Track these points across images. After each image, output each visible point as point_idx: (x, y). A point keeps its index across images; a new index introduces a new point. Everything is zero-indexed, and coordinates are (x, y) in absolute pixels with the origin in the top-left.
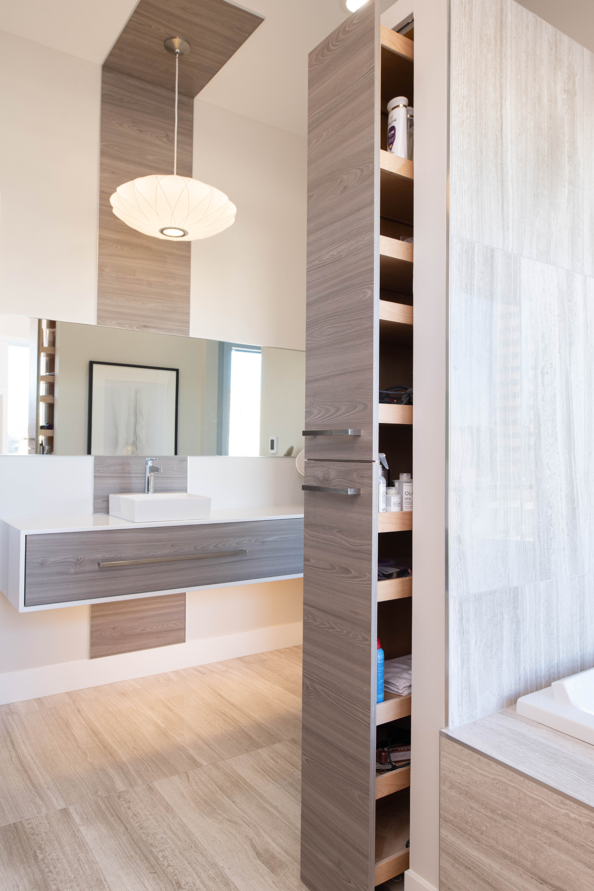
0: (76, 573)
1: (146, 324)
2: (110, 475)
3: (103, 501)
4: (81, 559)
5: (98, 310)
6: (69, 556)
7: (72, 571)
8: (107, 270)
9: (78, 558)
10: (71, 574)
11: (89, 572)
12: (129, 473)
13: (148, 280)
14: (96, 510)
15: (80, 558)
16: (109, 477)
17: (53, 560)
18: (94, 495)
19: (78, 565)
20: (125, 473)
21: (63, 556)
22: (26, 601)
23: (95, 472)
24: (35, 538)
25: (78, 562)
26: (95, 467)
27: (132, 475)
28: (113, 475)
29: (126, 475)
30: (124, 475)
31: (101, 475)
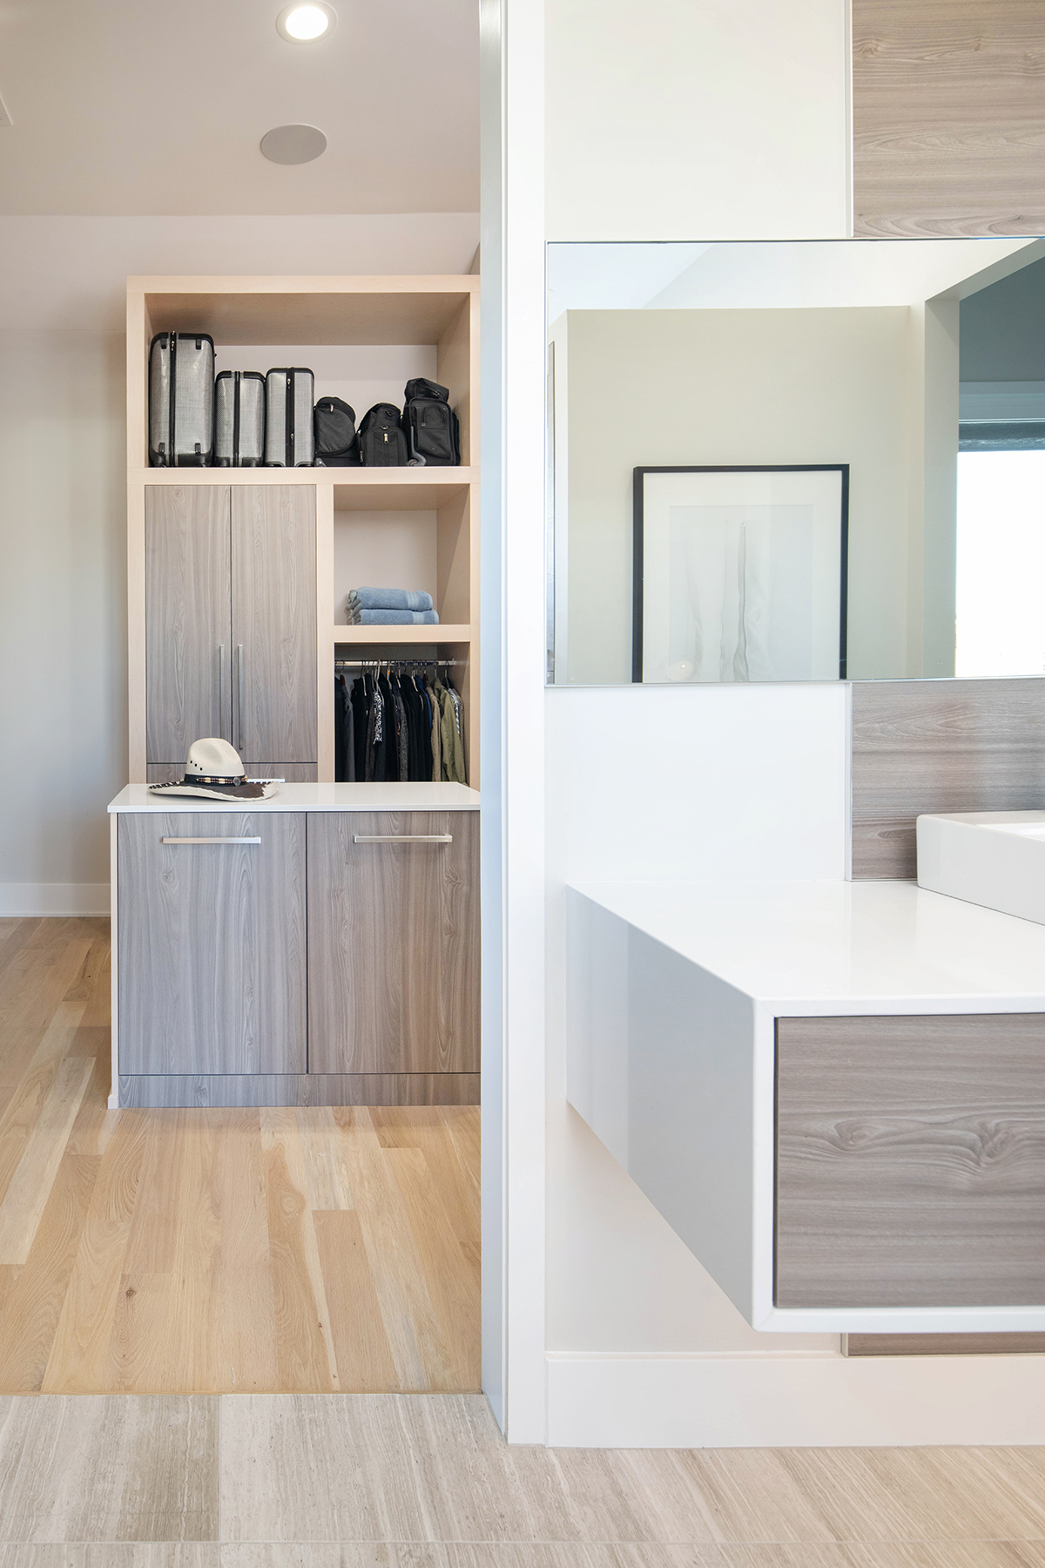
0: (978, 1192)
1: (1020, 211)
2: (906, 747)
3: (882, 835)
4: (997, 1131)
5: (859, 187)
6: (950, 1117)
7: (963, 1179)
8: (882, 47)
9: (983, 1125)
10: (958, 1193)
11: (1029, 1192)
12: (970, 739)
13: (1026, 57)
14: (862, 868)
15: (992, 1124)
16: (903, 753)
17: (882, 1129)
18: (854, 814)
19: (985, 1159)
20: (957, 739)
21: (922, 1112)
22: (779, 1289)
23: (854, 739)
24: (813, 1030)
25: (987, 1146)
26: (855, 721)
27: (980, 746)
28: (918, 747)
29: (961, 747)
30: (952, 747)
31: (875, 747)
